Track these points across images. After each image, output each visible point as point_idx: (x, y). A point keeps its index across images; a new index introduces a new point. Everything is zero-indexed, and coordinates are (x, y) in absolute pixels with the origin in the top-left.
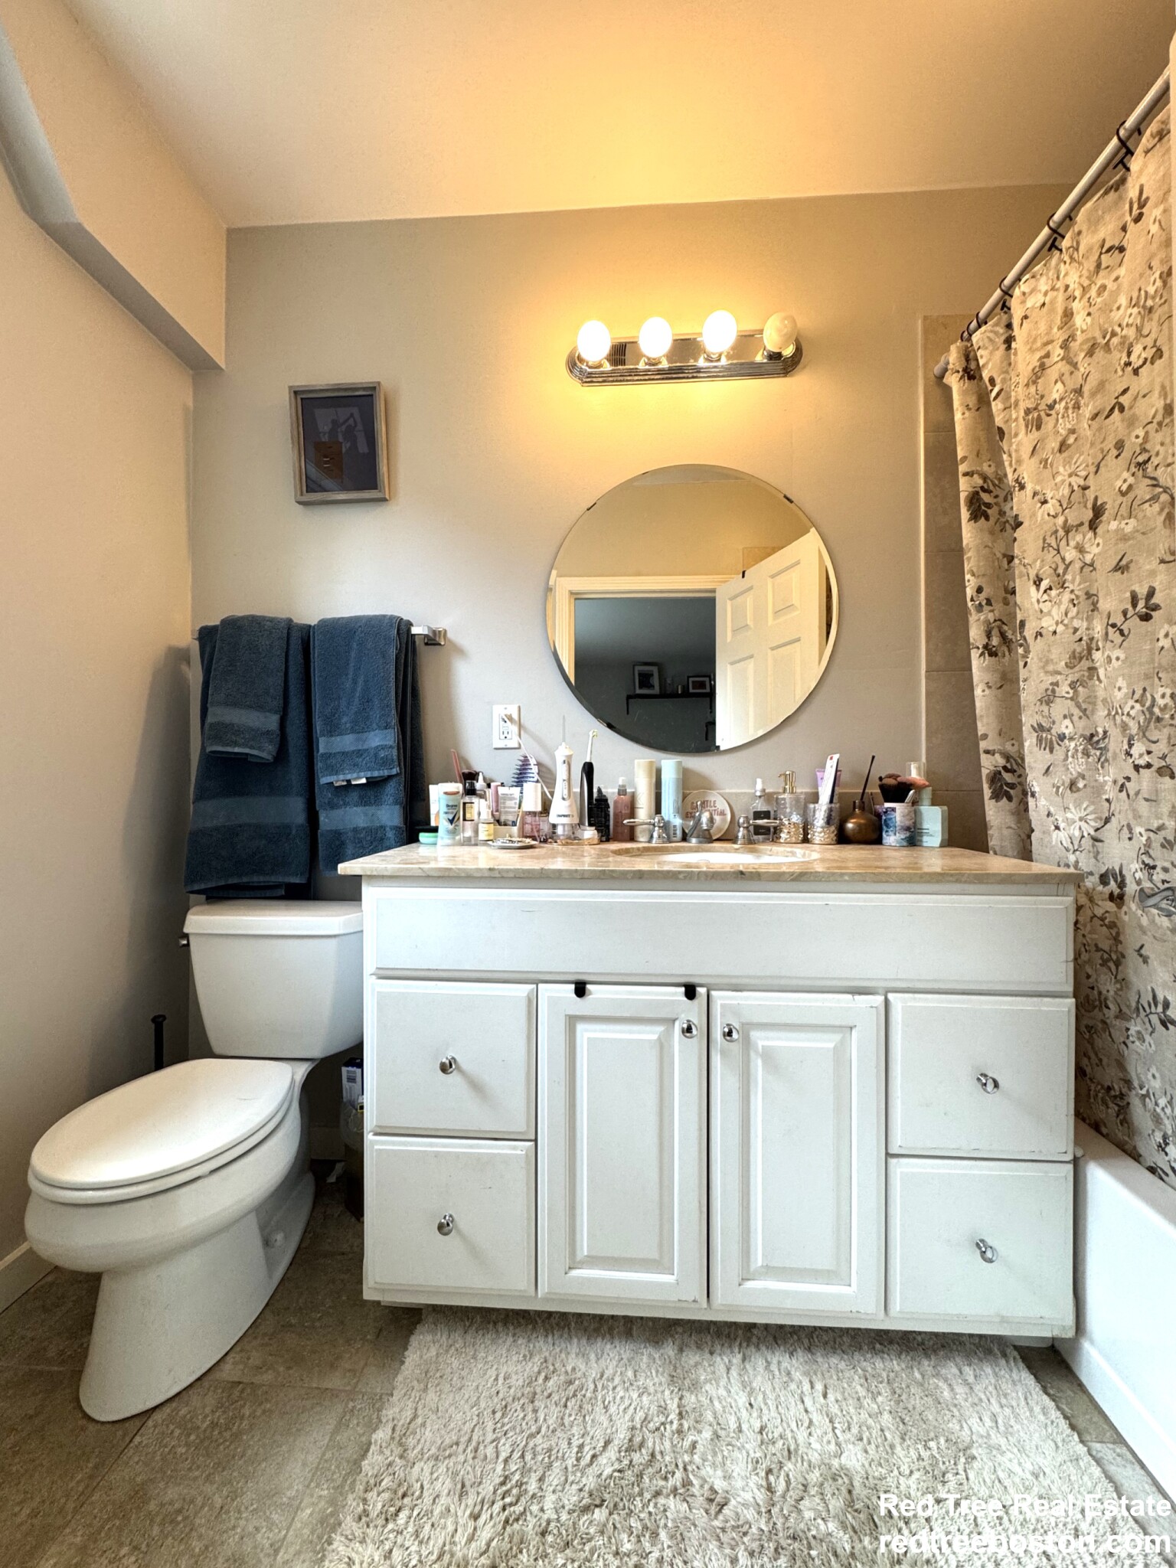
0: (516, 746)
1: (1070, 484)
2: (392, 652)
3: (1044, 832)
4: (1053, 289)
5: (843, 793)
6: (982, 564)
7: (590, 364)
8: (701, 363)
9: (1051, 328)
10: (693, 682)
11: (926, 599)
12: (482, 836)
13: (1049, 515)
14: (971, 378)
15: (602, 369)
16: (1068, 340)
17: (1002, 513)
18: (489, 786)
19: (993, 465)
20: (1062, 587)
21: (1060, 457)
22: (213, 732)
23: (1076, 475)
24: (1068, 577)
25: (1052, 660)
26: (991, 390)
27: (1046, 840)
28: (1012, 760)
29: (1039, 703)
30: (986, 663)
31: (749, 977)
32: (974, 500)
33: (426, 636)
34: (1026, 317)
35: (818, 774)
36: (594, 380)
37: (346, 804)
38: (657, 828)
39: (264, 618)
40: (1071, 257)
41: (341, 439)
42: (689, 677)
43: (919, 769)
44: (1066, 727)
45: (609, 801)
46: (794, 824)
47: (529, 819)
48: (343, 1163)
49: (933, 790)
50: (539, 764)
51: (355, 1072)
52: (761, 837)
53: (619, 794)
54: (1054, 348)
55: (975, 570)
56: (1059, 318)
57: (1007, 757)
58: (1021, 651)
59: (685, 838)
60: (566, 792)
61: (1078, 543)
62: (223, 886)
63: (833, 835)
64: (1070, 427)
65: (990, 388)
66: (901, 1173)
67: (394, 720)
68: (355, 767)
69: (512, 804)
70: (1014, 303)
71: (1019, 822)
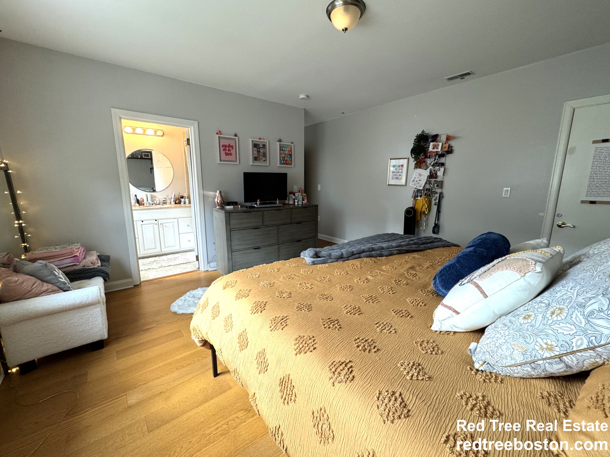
5: (175, 197)
31: (162, 218)
35: (172, 195)
38: (148, 203)
46: (169, 202)
52: (164, 204)
63: (174, 203)
66: (181, 235)
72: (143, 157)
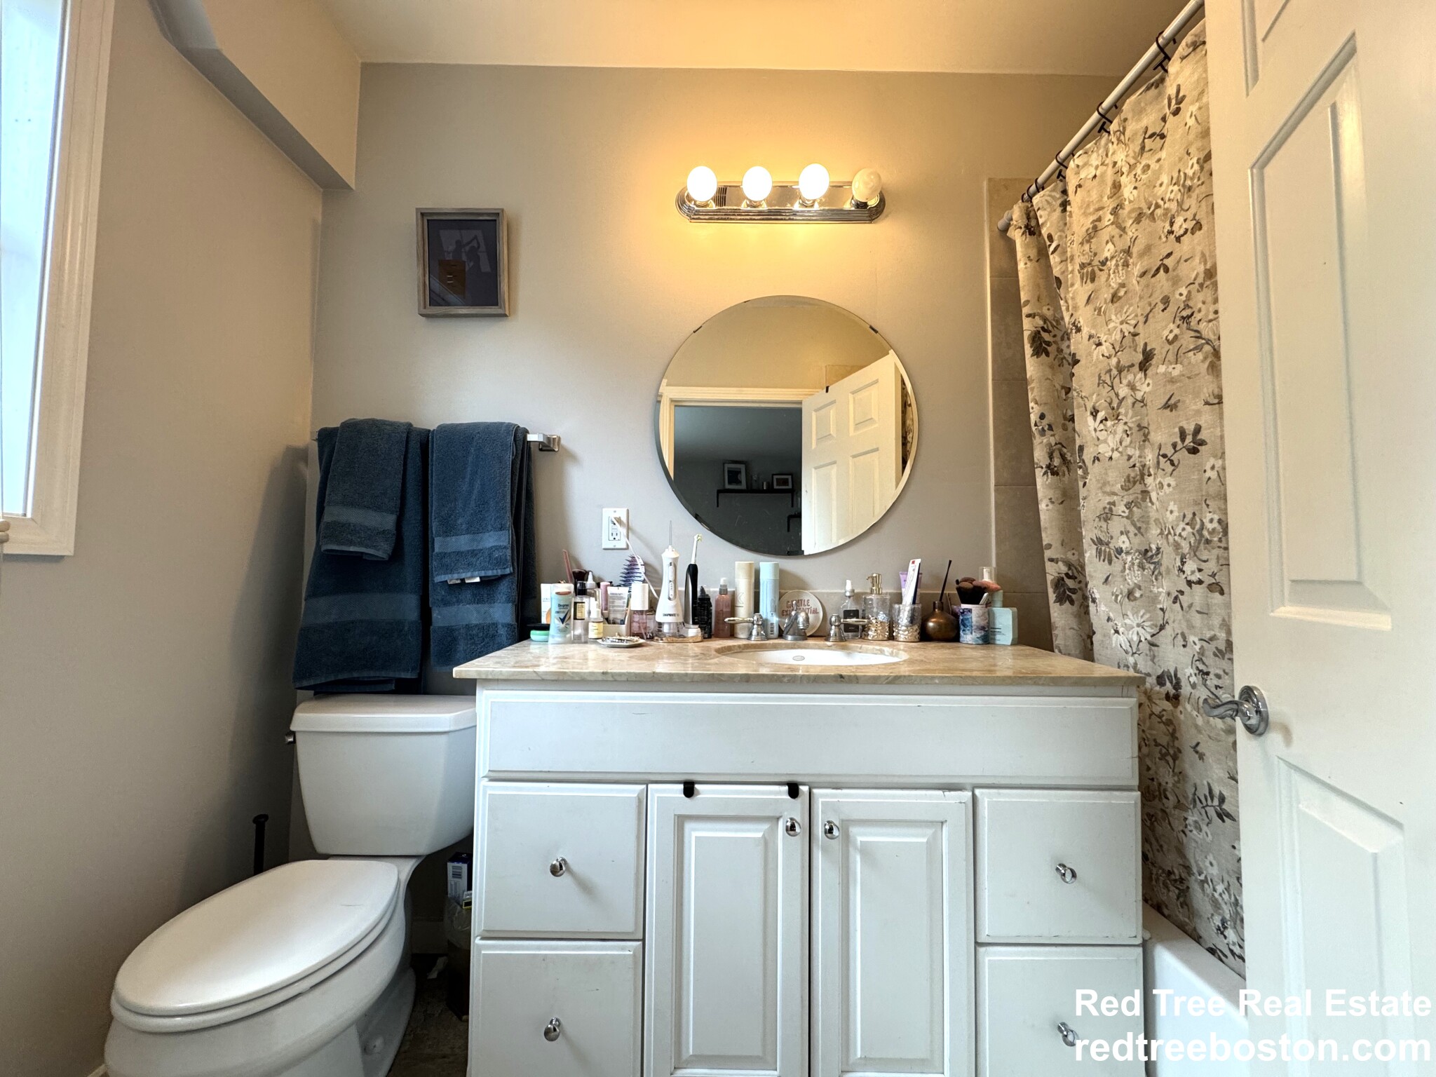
0: (625, 546)
1: (1121, 331)
2: (509, 458)
3: (1104, 636)
4: (1103, 164)
5: (924, 593)
6: (1043, 393)
7: (697, 203)
8: (797, 207)
9: (1102, 197)
10: (777, 479)
11: (994, 422)
12: (592, 635)
13: (1103, 355)
14: (1032, 233)
15: (708, 208)
16: (1117, 208)
17: (1060, 351)
18: (598, 585)
19: (1051, 309)
20: (1117, 419)
21: (1112, 307)
22: (327, 530)
23: (1127, 323)
24: (1122, 410)
25: (1109, 482)
26: (1050, 245)
27: (1108, 642)
28: (1073, 568)
29: (1097, 519)
30: (1049, 480)
31: (846, 775)
32: (1036, 338)
33: (540, 443)
34: (1080, 186)
35: (901, 576)
36: (702, 217)
37: (459, 602)
38: (755, 626)
39: (384, 423)
40: (1119, 140)
41: (464, 258)
42: (773, 475)
43: (990, 573)
44: (1122, 541)
45: (711, 600)
46: (881, 622)
47: (637, 618)
48: (445, 958)
49: (1004, 592)
50: (645, 564)
51: (460, 868)
52: (850, 634)
53: (720, 593)
54: (1104, 214)
55: (1037, 398)
56: (1109, 189)
57: (1069, 566)
58: (1080, 472)
59: (781, 635)
60: (672, 592)
61: (1129, 382)
62: (333, 681)
63: (916, 633)
64: (1120, 281)
65: (1048, 243)
66: (989, 960)
67: (508, 522)
68: (470, 566)
69: (620, 603)
70: (1069, 173)
71: (1080, 623)
72: (776, 487)
